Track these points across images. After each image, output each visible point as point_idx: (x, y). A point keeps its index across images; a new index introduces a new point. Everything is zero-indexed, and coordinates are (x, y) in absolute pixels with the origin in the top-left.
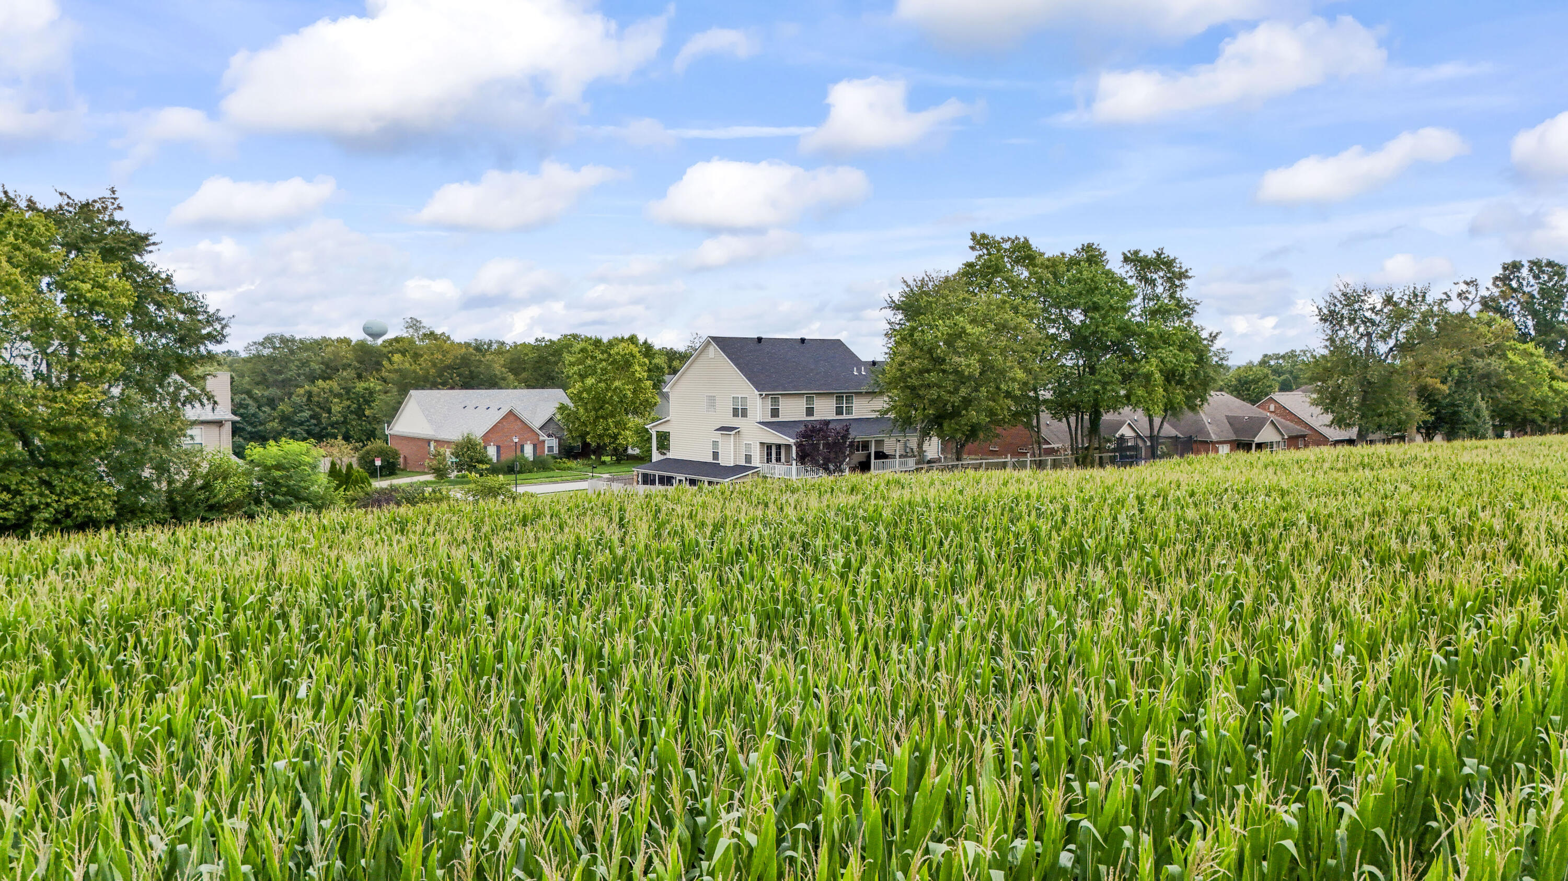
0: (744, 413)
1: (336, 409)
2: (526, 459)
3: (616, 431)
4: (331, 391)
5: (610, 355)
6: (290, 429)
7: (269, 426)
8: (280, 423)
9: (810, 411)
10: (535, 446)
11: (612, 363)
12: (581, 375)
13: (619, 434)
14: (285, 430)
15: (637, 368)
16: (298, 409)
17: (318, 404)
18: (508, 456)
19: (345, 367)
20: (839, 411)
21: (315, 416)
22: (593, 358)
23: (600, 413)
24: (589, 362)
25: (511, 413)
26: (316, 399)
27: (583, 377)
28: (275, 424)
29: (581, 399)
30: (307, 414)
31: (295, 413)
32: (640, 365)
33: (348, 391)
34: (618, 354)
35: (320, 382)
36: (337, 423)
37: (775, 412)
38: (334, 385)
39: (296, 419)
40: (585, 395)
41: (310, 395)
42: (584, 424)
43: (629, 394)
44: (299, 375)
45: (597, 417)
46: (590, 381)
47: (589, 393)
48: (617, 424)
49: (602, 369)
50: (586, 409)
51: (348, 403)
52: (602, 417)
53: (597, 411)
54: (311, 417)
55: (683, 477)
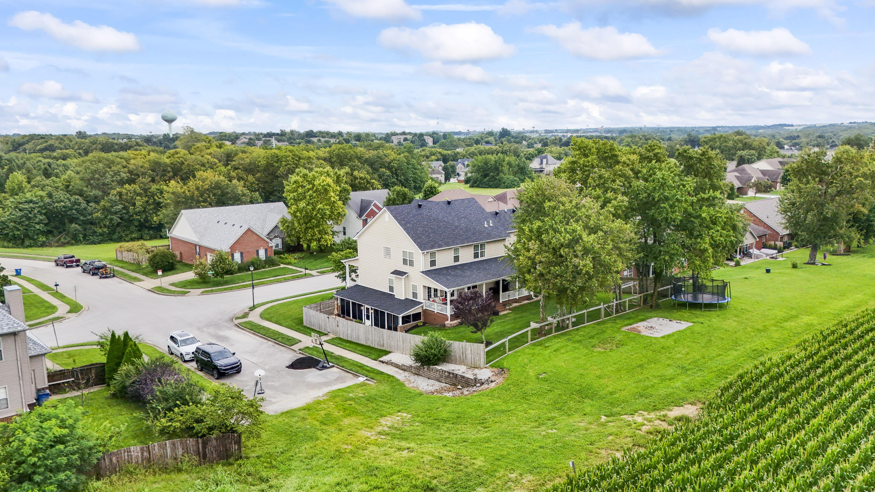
0: (411, 264)
1: (138, 203)
2: (260, 260)
4: (134, 191)
5: (314, 185)
6: (109, 217)
7: (95, 215)
8: (102, 213)
9: (456, 259)
10: (266, 250)
11: (316, 191)
12: (295, 200)
13: (322, 238)
14: (106, 217)
15: (332, 194)
16: (114, 203)
17: (127, 201)
18: (248, 259)
19: (144, 174)
20: (476, 256)
21: (125, 208)
22: (303, 187)
23: (308, 225)
24: (300, 190)
25: (249, 230)
26: (125, 197)
27: (297, 201)
28: (99, 214)
29: (296, 216)
30: (120, 207)
31: (112, 206)
33: (146, 190)
34: (320, 185)
35: (127, 186)
36: (139, 212)
37: (433, 263)
38: (135, 187)
39: (113, 210)
40: (298, 214)
41: (120, 194)
42: (298, 232)
43: (328, 212)
44: (113, 181)
45: (307, 228)
46: (302, 204)
47: (301, 213)
48: (320, 232)
49: (309, 196)
50: (299, 223)
51: (146, 199)
52: (310, 228)
53: (306, 224)
54: (123, 208)
55: (369, 307)
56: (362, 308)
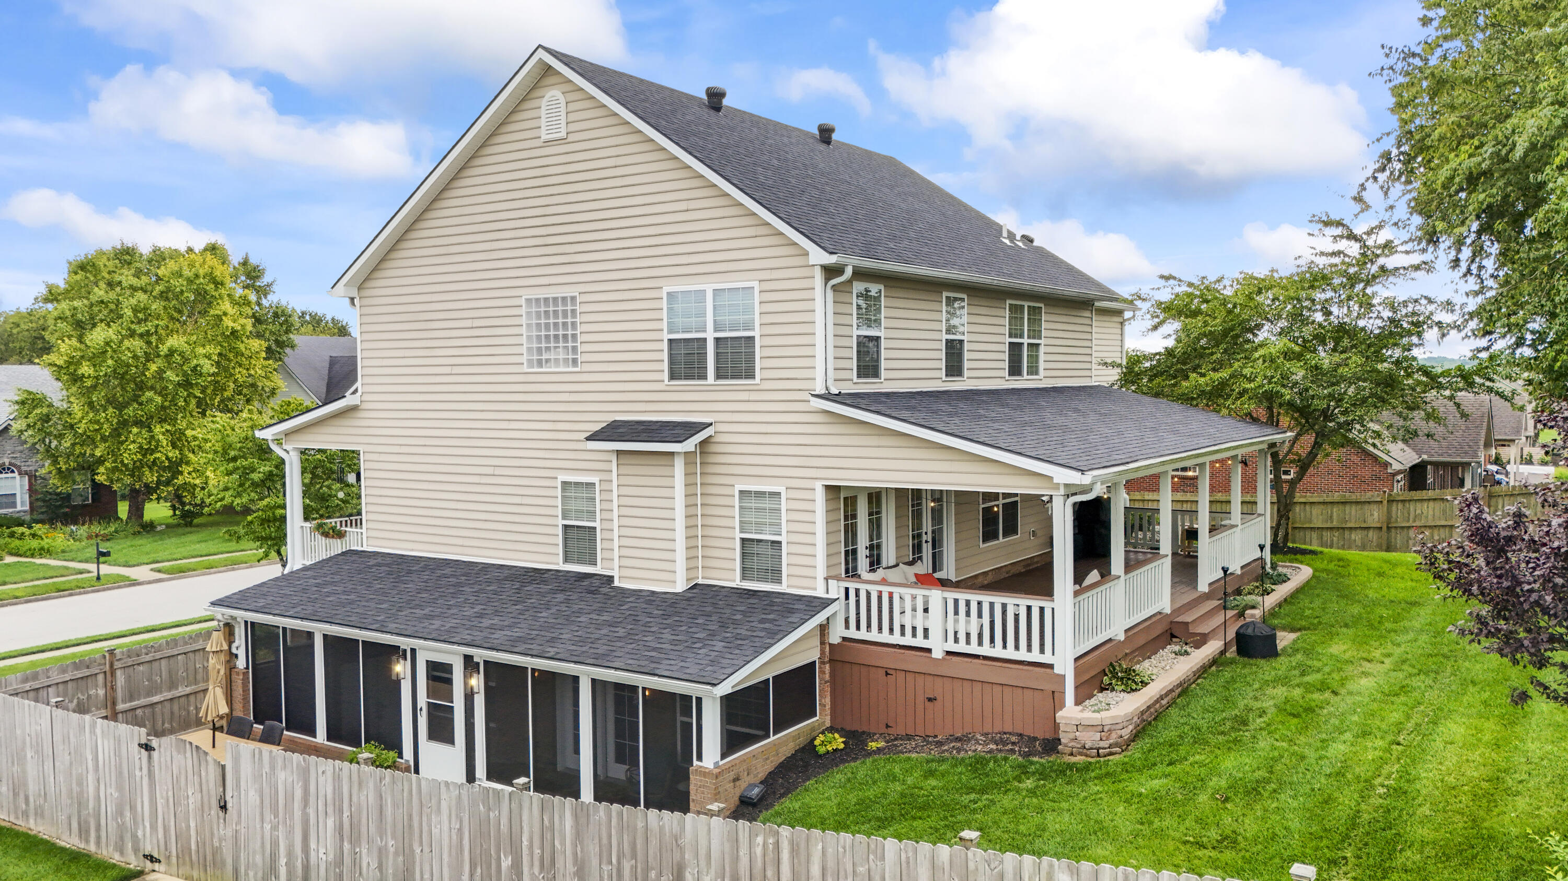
3: (174, 454)
5: (157, 279)
11: (163, 296)
13: (183, 461)
15: (226, 306)
20: (1014, 360)
22: (111, 284)
23: (130, 411)
24: (99, 292)
27: (81, 327)
29: (76, 379)
32: (234, 303)
34: (178, 277)
37: (867, 356)
40: (86, 369)
42: (88, 440)
43: (208, 367)
45: (124, 424)
46: (98, 336)
47: (98, 363)
48: (177, 438)
49: (135, 310)
50: (92, 403)
52: (138, 423)
53: (121, 407)
55: (452, 655)
56: (400, 668)
